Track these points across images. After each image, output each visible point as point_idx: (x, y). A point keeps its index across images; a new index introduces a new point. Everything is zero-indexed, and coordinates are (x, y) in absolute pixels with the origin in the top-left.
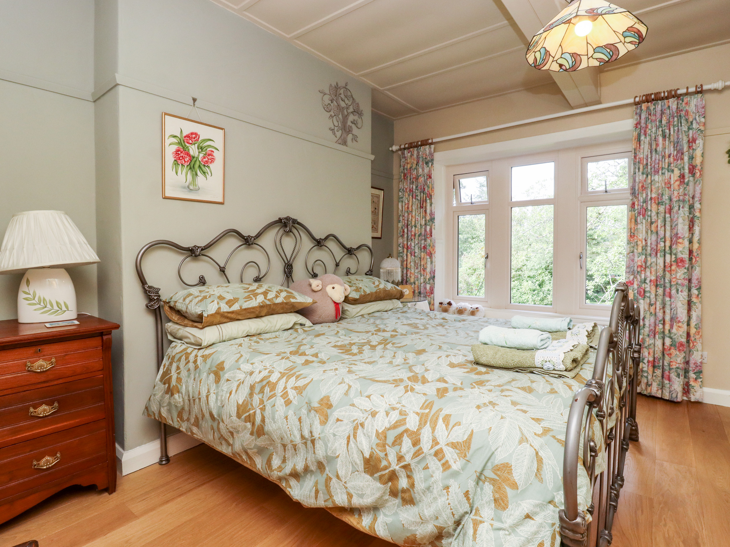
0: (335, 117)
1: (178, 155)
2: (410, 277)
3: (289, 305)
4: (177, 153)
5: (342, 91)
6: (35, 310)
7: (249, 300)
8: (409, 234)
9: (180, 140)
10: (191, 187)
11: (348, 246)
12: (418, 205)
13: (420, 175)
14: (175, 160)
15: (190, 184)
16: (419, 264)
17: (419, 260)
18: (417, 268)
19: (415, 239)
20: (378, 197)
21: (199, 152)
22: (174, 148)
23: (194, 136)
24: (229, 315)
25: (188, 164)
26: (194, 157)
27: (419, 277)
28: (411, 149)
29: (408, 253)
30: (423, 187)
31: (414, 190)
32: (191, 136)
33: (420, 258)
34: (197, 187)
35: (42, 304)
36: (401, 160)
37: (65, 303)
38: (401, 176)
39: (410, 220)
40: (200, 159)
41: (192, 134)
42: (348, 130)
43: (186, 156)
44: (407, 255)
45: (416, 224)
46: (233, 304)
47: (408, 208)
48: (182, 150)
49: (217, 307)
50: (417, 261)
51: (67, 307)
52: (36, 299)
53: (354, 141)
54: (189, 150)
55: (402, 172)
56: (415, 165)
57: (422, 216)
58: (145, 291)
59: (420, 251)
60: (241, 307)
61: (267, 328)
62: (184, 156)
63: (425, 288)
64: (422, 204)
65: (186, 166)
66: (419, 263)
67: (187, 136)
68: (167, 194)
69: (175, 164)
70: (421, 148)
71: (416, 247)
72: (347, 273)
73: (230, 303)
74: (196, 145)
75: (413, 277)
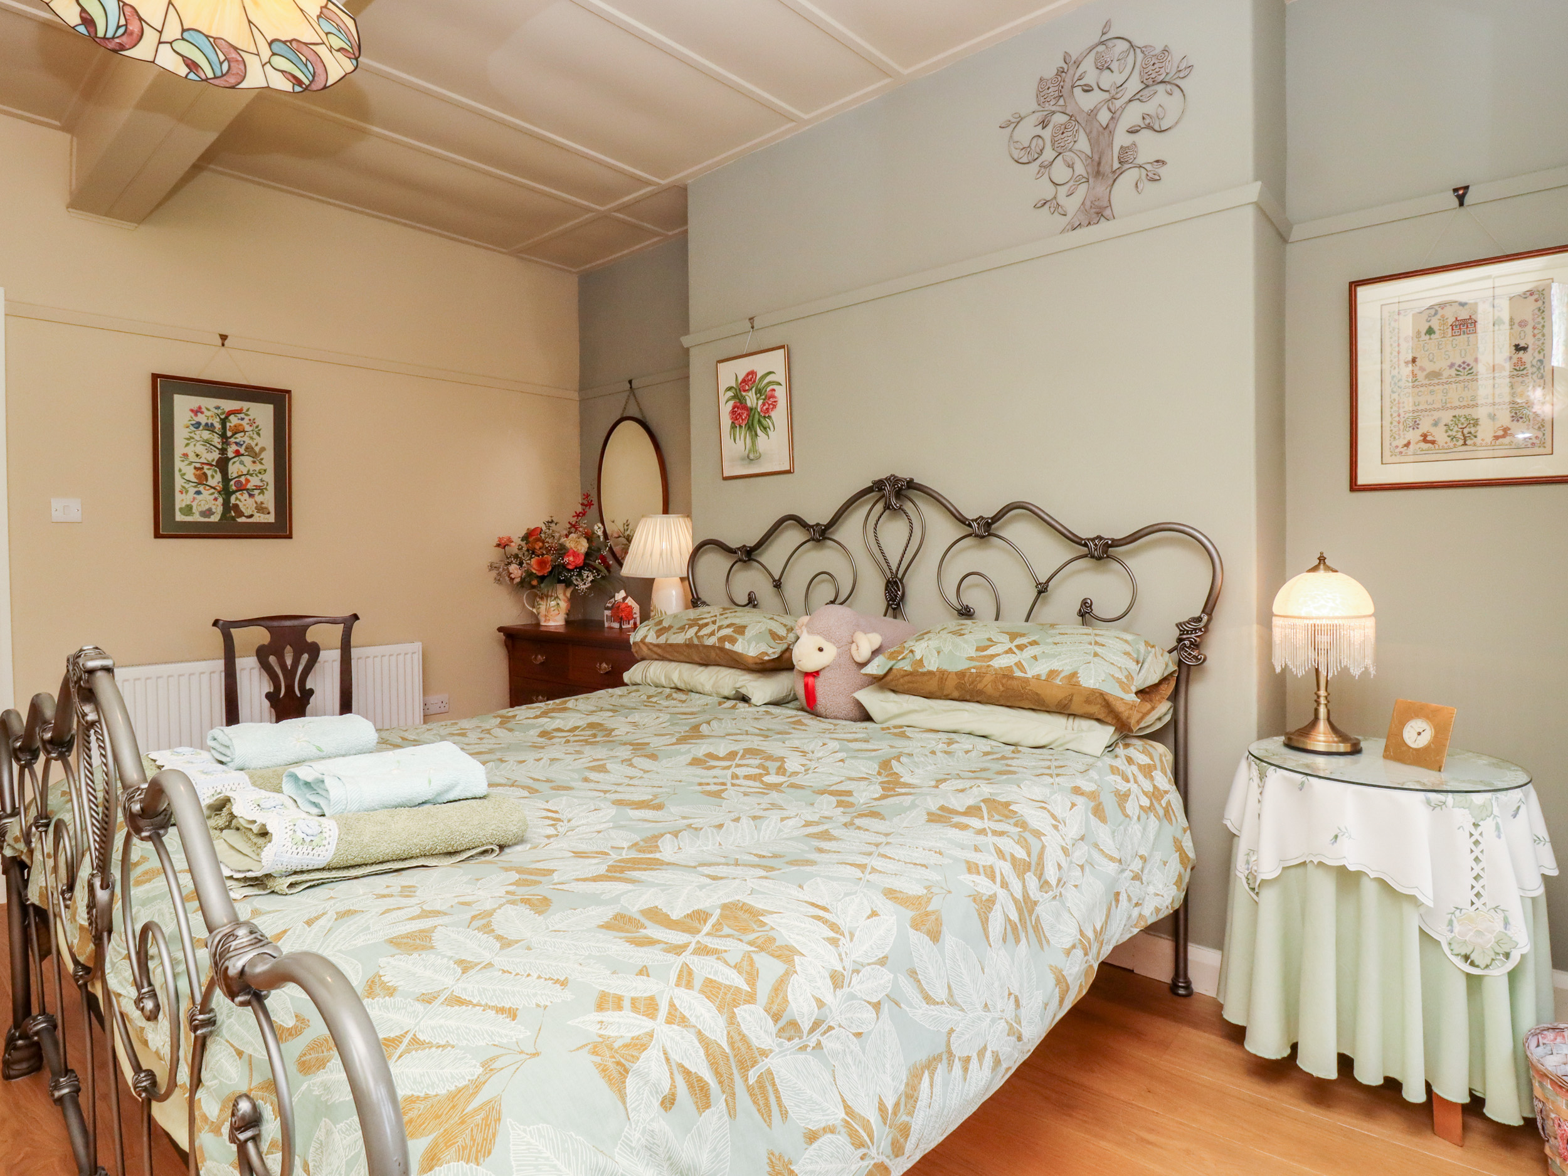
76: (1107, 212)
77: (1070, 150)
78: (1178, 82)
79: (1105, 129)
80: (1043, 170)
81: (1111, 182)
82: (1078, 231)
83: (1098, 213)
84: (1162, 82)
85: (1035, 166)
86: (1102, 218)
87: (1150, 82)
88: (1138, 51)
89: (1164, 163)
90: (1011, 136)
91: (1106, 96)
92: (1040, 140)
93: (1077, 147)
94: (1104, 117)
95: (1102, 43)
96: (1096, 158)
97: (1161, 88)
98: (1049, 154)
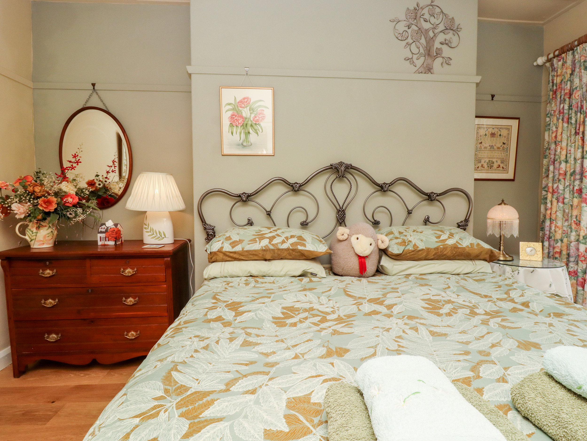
0: (414, 45)
1: (233, 119)
2: (555, 231)
3: (297, 252)
4: (232, 118)
5: (426, 11)
6: (149, 236)
7: (253, 243)
8: (557, 172)
9: (234, 106)
10: (245, 144)
11: (427, 190)
12: (571, 132)
13: (576, 88)
14: (231, 124)
15: (244, 141)
16: (570, 215)
17: (570, 208)
18: (567, 220)
19: (564, 179)
20: (509, 129)
21: (251, 113)
22: (230, 113)
23: (246, 100)
24: (231, 255)
25: (242, 124)
26: (246, 118)
27: (569, 233)
28: (563, 55)
29: (554, 200)
30: (581, 103)
31: (565, 111)
32: (243, 101)
33: (572, 206)
34: (250, 143)
35: (152, 232)
36: (549, 74)
37: (163, 232)
38: (549, 95)
39: (558, 153)
40: (252, 119)
41: (244, 99)
42: (435, 54)
43: (239, 119)
44: (551, 202)
45: (568, 159)
46: (237, 245)
47: (556, 137)
48: (236, 114)
49: (220, 246)
50: (567, 211)
51: (165, 235)
52: (149, 228)
53: (445, 65)
54: (242, 113)
55: (551, 90)
56: (569, 76)
57: (576, 146)
58: (205, 229)
59: (572, 196)
60: (243, 249)
61: (271, 272)
62: (238, 118)
63: (578, 249)
64: (577, 128)
65: (240, 127)
66: (570, 213)
67: (241, 102)
68: (226, 152)
69: (231, 126)
70: (577, 49)
71: (566, 190)
72: (426, 223)
73: (234, 244)
74: (248, 108)
75: (560, 232)
76: (432, 71)
77: (418, 42)
78: (457, 32)
79: (432, 38)
80: (407, 45)
81: (433, 59)
82: (420, 74)
83: (428, 70)
84: (452, 30)
85: (404, 43)
86: (430, 73)
87: (448, 28)
88: (444, 14)
89: (451, 59)
90: (395, 27)
91: (432, 26)
92: (406, 33)
93: (421, 41)
94: (431, 34)
95: (432, 5)
96: (428, 48)
97: (451, 32)
98: (410, 40)
